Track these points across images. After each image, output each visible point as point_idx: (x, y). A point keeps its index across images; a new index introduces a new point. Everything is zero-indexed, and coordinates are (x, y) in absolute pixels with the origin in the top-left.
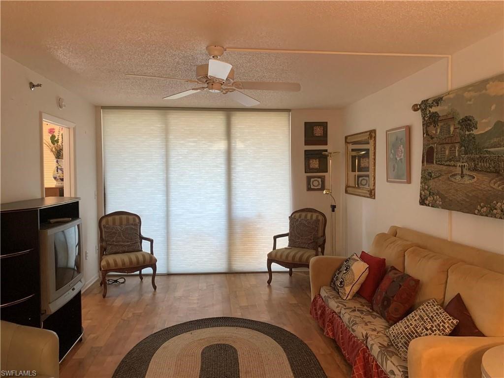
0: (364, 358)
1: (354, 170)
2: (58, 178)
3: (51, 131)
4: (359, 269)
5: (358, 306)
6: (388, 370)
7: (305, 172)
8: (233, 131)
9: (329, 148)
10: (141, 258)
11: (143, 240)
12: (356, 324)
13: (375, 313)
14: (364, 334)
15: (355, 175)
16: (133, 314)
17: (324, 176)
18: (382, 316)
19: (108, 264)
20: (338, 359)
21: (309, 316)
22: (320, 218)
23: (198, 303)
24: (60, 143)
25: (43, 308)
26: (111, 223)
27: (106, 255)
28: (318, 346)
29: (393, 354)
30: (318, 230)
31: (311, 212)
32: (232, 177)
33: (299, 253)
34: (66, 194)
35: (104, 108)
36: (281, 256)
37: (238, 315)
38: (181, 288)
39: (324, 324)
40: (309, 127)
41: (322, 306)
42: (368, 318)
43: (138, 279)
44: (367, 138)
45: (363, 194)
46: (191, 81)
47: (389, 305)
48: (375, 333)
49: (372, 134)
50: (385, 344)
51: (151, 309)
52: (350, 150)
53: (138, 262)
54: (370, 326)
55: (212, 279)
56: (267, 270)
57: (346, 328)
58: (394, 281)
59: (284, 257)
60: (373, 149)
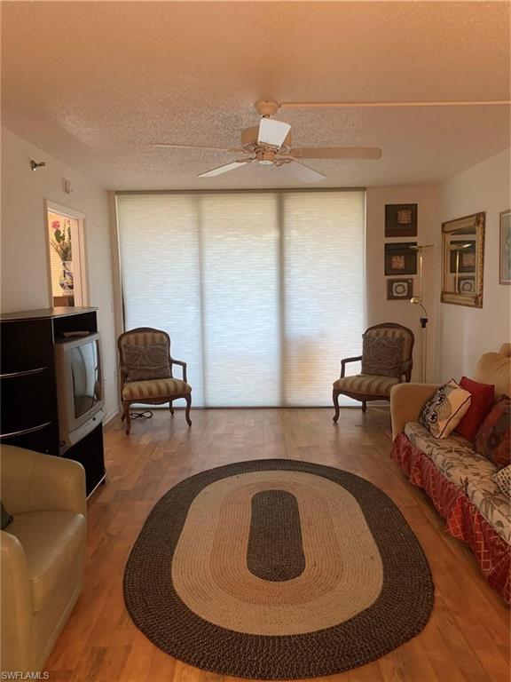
0: (462, 508)
1: (453, 271)
2: (66, 285)
3: (56, 225)
4: (458, 399)
5: (455, 446)
6: (494, 521)
7: (386, 275)
8: (288, 220)
9: (419, 240)
10: (172, 386)
11: (174, 365)
12: (452, 466)
13: (479, 456)
14: (464, 479)
15: (455, 278)
16: (165, 453)
17: (412, 279)
18: (489, 459)
19: (131, 392)
20: (428, 513)
21: (388, 460)
22: (406, 335)
23: (244, 442)
24: (66, 240)
25: (62, 438)
26: (132, 343)
27: (128, 382)
28: (402, 497)
29: (502, 502)
30: (401, 353)
31: (393, 327)
32: (286, 283)
33: (375, 382)
34: (78, 303)
35: (118, 193)
36: (352, 385)
37: (296, 457)
38: (223, 423)
39: (409, 470)
40: (392, 211)
41: (406, 447)
42: (469, 460)
43: (169, 413)
44: (472, 224)
45: (466, 303)
46: (236, 150)
47: (497, 445)
48: (478, 478)
49: (480, 218)
50: (492, 491)
51: (186, 449)
52: (449, 243)
53: (168, 391)
54: (471, 470)
55: (261, 414)
56: (333, 404)
57: (439, 473)
58: (505, 413)
59: (355, 387)
60: (481, 239)
